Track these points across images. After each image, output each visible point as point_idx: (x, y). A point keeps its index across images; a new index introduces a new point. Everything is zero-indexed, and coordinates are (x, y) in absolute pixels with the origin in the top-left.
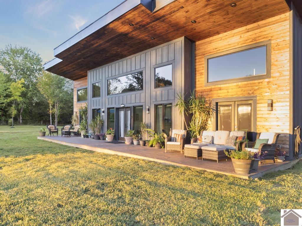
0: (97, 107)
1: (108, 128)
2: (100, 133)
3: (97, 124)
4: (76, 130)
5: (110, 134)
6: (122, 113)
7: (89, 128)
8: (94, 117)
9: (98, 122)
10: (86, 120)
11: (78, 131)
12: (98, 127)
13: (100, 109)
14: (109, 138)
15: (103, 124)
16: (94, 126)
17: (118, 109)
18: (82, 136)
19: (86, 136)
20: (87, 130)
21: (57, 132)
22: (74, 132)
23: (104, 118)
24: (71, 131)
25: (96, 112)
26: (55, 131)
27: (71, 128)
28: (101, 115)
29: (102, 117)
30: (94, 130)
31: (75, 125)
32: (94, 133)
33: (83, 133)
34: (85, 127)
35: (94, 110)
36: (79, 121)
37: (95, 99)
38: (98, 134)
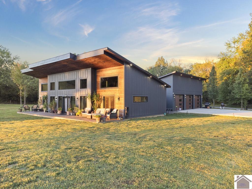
0: (53, 96)
1: (59, 107)
2: (54, 109)
3: (53, 105)
4: (40, 108)
5: (60, 110)
6: (66, 99)
7: (49, 107)
8: (51, 101)
9: (54, 104)
10: (47, 103)
11: (42, 109)
12: (53, 106)
13: (55, 97)
14: (59, 112)
15: (56, 105)
16: (51, 106)
17: (64, 97)
18: (45, 112)
19: (47, 111)
20: (47, 108)
21: (29, 109)
22: (39, 109)
23: (57, 101)
24: (37, 108)
25: (52, 98)
26: (28, 108)
27: (38, 107)
28: (55, 100)
29: (56, 101)
30: (51, 108)
31: (40, 105)
32: (51, 109)
33: (45, 110)
34: (46, 107)
35: (51, 97)
36: (42, 103)
37: (52, 91)
38: (54, 110)
